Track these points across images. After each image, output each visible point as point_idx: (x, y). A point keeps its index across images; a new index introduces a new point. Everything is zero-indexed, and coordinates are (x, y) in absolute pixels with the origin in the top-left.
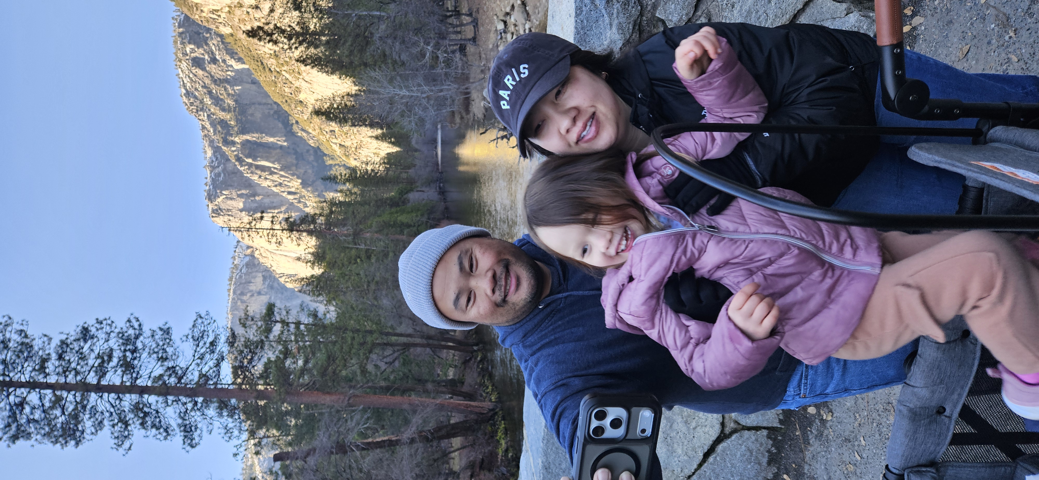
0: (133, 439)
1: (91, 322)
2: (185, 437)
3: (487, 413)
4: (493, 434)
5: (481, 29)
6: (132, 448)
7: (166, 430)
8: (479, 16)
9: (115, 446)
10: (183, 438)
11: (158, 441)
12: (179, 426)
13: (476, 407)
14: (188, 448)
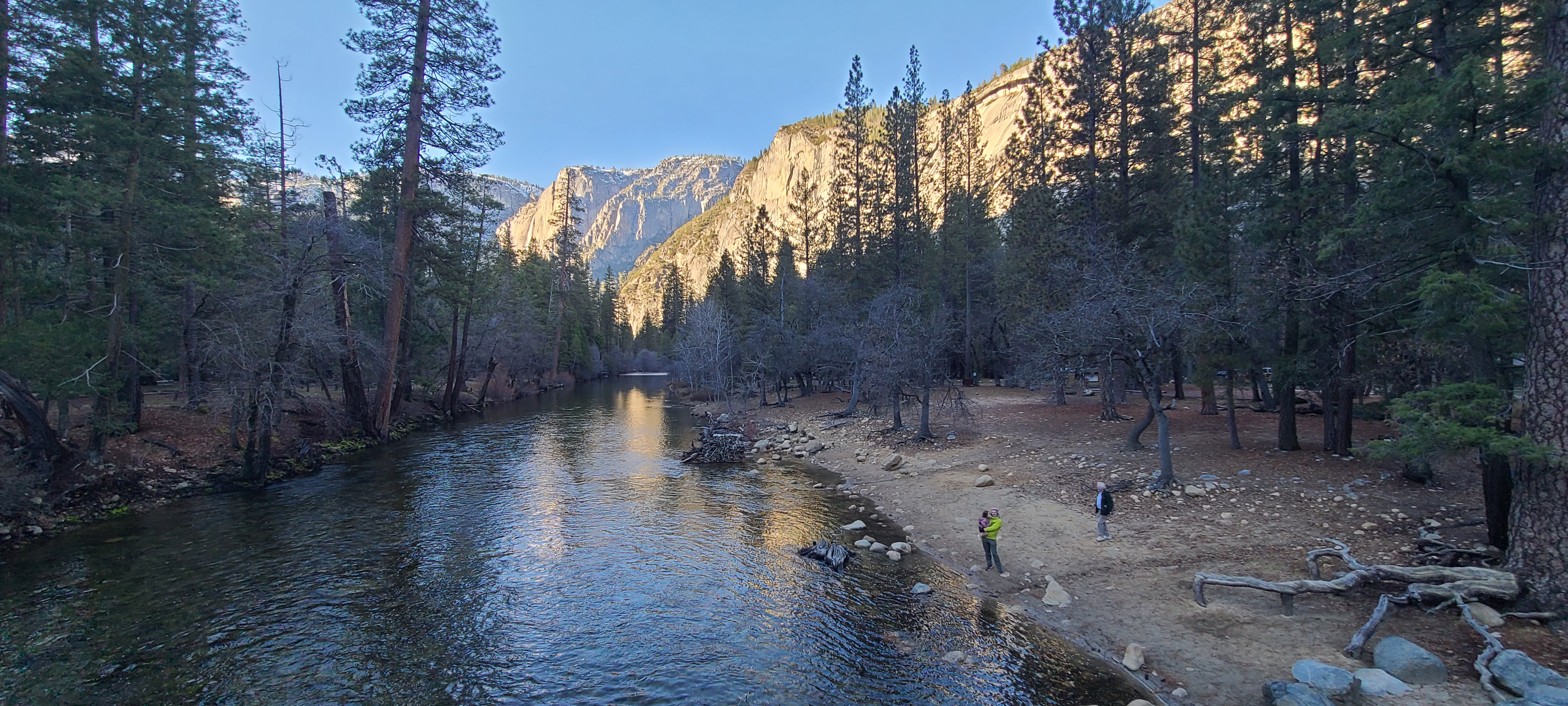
0: (360, 54)
1: (497, 34)
2: (360, 104)
3: (375, 428)
4: (348, 435)
5: (777, 410)
6: (349, 50)
7: (370, 86)
8: (787, 408)
9: (353, 33)
10: (359, 101)
11: (357, 76)
12: (374, 100)
13: (384, 415)
14: (345, 105)
